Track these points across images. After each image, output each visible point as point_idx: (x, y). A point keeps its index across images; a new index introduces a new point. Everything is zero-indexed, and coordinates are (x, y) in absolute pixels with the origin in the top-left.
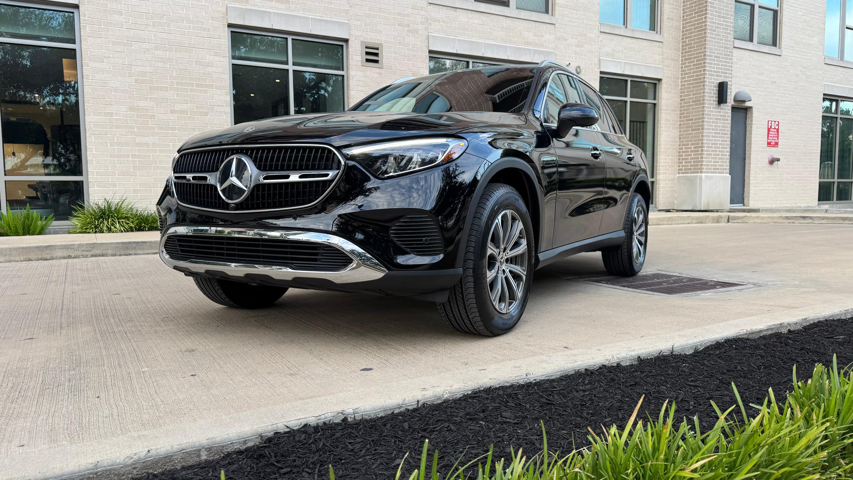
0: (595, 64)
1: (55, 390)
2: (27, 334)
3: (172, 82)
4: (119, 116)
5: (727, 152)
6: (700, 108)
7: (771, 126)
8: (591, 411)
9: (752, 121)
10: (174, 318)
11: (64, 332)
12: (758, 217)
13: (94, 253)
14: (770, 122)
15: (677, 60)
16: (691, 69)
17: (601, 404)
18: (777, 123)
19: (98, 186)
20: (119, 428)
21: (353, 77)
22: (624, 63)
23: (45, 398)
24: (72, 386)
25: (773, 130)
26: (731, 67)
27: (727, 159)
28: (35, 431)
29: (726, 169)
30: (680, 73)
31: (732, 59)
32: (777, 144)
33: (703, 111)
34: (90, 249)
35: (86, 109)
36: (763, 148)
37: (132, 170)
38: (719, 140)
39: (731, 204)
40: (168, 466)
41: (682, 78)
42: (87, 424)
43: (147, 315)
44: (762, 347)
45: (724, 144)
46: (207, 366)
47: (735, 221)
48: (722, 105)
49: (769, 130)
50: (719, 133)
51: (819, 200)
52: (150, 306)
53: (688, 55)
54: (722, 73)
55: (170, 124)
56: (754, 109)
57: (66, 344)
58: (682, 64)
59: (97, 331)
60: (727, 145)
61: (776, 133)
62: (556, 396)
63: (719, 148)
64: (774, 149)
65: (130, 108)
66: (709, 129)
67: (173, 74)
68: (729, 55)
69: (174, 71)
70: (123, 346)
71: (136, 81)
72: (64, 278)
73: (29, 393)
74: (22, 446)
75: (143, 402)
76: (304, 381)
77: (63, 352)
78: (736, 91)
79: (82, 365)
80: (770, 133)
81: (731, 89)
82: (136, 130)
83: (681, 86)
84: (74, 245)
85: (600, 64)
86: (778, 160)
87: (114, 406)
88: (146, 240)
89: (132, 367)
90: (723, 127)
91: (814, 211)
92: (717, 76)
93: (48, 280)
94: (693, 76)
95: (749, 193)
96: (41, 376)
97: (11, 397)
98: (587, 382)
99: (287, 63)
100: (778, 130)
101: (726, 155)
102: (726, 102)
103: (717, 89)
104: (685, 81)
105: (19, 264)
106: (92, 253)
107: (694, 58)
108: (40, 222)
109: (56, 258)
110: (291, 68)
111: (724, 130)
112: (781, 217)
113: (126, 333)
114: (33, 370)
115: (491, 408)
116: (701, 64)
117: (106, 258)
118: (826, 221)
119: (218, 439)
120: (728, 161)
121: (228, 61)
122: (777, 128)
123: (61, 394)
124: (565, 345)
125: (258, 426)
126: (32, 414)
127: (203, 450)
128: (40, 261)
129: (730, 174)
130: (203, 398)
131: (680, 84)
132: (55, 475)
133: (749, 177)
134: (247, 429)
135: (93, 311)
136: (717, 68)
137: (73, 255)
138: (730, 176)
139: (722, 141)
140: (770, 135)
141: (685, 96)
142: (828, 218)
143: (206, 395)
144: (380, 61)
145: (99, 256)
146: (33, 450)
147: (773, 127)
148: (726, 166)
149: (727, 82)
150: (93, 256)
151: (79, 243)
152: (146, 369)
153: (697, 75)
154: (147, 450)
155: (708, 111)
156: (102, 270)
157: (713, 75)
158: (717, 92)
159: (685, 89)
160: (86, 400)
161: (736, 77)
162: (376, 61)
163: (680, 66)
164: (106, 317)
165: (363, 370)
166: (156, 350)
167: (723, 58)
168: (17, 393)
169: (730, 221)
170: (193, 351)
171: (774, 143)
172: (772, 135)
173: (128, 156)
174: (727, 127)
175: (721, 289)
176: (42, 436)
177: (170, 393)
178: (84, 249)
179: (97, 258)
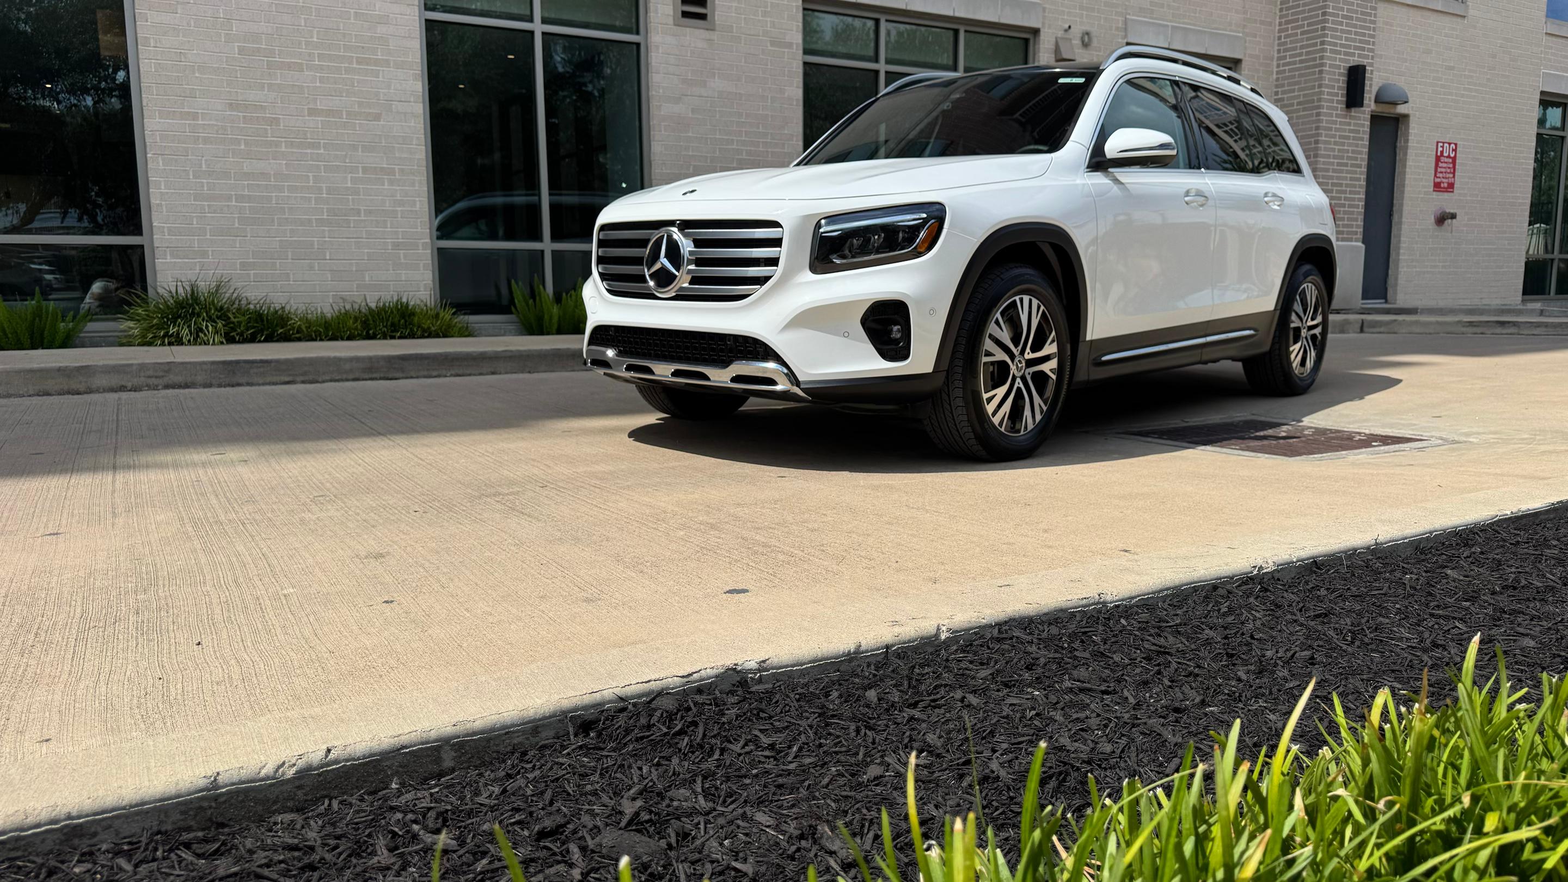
0: (1117, 29)
1: (110, 630)
2: (46, 526)
3: (310, 55)
4: (210, 120)
5: (1359, 200)
6: (1311, 115)
7: (1442, 152)
8: (1253, 668)
9: (1407, 141)
10: (335, 496)
11: (120, 521)
12: (1417, 322)
13: (170, 382)
14: (1440, 144)
15: (1270, 24)
16: (1297, 41)
17: (1269, 654)
18: (1453, 146)
19: (173, 256)
20: (246, 705)
21: (657, 47)
22: (1173, 27)
23: (89, 646)
24: (143, 622)
25: (1446, 160)
26: (1373, 36)
27: (1359, 213)
28: (72, 711)
29: (1356, 233)
30: (1276, 48)
31: (1374, 22)
32: (1451, 186)
33: (1319, 121)
34: (161, 374)
35: (144, 104)
36: (1426, 193)
37: (237, 225)
38: (1346, 178)
39: (1363, 298)
40: (372, 783)
41: (1279, 59)
42: (179, 697)
43: (282, 492)
44: (1555, 543)
45: (1355, 186)
46: (414, 585)
47: (1374, 330)
48: (1353, 110)
49: (1438, 159)
50: (1346, 165)
51: (1525, 293)
52: (286, 475)
53: (1293, 14)
54: (1356, 48)
55: (309, 136)
56: (1411, 118)
57: (125, 544)
58: (1280, 31)
59: (186, 521)
60: (1360, 186)
61: (1451, 166)
62: (1171, 639)
63: (1345, 192)
64: (1446, 195)
65: (231, 104)
66: (1329, 156)
67: (312, 37)
68: (1370, 14)
69: (315, 32)
70: (241, 548)
71: (241, 51)
72: (115, 426)
73: (57, 637)
74: (47, 741)
75: (292, 654)
76: (615, 613)
77: (122, 559)
78: (1380, 85)
79: (161, 583)
80: (1440, 165)
81: (1371, 79)
82: (243, 147)
83: (1278, 73)
84: (132, 365)
85: (1126, 29)
86: (1453, 216)
87: (233, 662)
88: (270, 357)
89: (261, 587)
90: (1353, 152)
91: (1519, 312)
92: (1346, 54)
93: (84, 428)
94: (1300, 55)
95: (1396, 279)
96: (79, 603)
97: (20, 642)
98: (1224, 609)
99: (531, 19)
100: (1454, 159)
101: (1357, 206)
102: (1361, 105)
103: (1345, 79)
104: (1284, 65)
105: (27, 401)
106: (166, 380)
107: (1304, 19)
108: (63, 324)
109: (97, 391)
110: (538, 28)
111: (1356, 159)
112: (1459, 322)
113: (243, 524)
114: (61, 593)
115: (1042, 660)
116: (1317, 30)
117: (192, 390)
118: (1545, 329)
119: (479, 725)
120: (1361, 217)
121: (417, 14)
122: (1452, 155)
123: (121, 637)
124: (1121, 546)
125: (562, 695)
126: (65, 676)
127: (447, 748)
128: (66, 396)
129: (1363, 242)
130: (414, 645)
131: (1275, 70)
132: (124, 803)
133: (1398, 248)
134: (539, 702)
135: (175, 484)
136: (1347, 39)
137: (129, 385)
138: (1363, 246)
139: (1351, 179)
140: (1439, 170)
141: (1284, 92)
142: (1546, 325)
143: (420, 640)
144: (709, 17)
145: (180, 387)
146: (71, 749)
147: (1446, 154)
148: (1357, 226)
149: (1364, 67)
150: (167, 387)
151: (140, 361)
152: (292, 591)
153: (1308, 53)
154: (324, 747)
155: (1327, 122)
156: (187, 412)
157: (1339, 53)
158: (1345, 85)
159: (1284, 79)
160: (173, 649)
161: (1381, 56)
162: (703, 17)
163: (1277, 35)
164: (202, 494)
165: (730, 592)
166: (307, 556)
167: (1357, 19)
168: (32, 636)
169: (1365, 329)
170: (382, 556)
171: (1446, 185)
172: (1443, 170)
173: (229, 198)
174: (1360, 153)
175: (1382, 448)
176: (88, 722)
177: (346, 637)
178: (151, 373)
179: (176, 391)
